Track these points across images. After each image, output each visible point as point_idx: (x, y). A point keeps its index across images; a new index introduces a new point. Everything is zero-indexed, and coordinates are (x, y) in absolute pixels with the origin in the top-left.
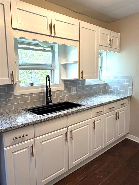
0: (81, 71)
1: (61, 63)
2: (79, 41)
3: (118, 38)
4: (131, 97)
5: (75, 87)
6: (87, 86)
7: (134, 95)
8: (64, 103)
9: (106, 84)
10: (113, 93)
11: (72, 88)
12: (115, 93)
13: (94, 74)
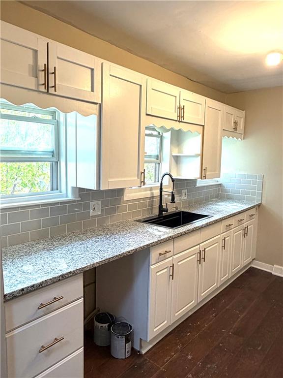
0: (204, 168)
1: (174, 154)
2: (203, 126)
3: (242, 119)
4: (259, 205)
5: (185, 189)
6: (199, 187)
7: (264, 203)
8: (178, 212)
9: (220, 184)
10: (232, 199)
11: (183, 191)
12: (234, 199)
13: (215, 171)
